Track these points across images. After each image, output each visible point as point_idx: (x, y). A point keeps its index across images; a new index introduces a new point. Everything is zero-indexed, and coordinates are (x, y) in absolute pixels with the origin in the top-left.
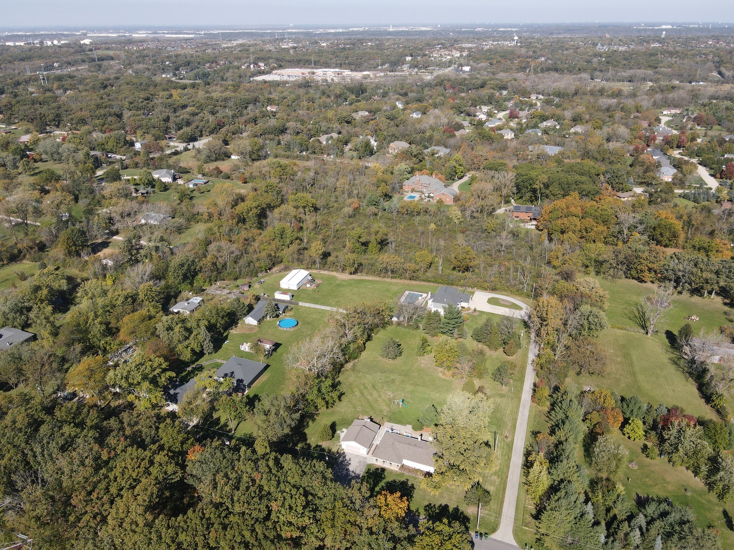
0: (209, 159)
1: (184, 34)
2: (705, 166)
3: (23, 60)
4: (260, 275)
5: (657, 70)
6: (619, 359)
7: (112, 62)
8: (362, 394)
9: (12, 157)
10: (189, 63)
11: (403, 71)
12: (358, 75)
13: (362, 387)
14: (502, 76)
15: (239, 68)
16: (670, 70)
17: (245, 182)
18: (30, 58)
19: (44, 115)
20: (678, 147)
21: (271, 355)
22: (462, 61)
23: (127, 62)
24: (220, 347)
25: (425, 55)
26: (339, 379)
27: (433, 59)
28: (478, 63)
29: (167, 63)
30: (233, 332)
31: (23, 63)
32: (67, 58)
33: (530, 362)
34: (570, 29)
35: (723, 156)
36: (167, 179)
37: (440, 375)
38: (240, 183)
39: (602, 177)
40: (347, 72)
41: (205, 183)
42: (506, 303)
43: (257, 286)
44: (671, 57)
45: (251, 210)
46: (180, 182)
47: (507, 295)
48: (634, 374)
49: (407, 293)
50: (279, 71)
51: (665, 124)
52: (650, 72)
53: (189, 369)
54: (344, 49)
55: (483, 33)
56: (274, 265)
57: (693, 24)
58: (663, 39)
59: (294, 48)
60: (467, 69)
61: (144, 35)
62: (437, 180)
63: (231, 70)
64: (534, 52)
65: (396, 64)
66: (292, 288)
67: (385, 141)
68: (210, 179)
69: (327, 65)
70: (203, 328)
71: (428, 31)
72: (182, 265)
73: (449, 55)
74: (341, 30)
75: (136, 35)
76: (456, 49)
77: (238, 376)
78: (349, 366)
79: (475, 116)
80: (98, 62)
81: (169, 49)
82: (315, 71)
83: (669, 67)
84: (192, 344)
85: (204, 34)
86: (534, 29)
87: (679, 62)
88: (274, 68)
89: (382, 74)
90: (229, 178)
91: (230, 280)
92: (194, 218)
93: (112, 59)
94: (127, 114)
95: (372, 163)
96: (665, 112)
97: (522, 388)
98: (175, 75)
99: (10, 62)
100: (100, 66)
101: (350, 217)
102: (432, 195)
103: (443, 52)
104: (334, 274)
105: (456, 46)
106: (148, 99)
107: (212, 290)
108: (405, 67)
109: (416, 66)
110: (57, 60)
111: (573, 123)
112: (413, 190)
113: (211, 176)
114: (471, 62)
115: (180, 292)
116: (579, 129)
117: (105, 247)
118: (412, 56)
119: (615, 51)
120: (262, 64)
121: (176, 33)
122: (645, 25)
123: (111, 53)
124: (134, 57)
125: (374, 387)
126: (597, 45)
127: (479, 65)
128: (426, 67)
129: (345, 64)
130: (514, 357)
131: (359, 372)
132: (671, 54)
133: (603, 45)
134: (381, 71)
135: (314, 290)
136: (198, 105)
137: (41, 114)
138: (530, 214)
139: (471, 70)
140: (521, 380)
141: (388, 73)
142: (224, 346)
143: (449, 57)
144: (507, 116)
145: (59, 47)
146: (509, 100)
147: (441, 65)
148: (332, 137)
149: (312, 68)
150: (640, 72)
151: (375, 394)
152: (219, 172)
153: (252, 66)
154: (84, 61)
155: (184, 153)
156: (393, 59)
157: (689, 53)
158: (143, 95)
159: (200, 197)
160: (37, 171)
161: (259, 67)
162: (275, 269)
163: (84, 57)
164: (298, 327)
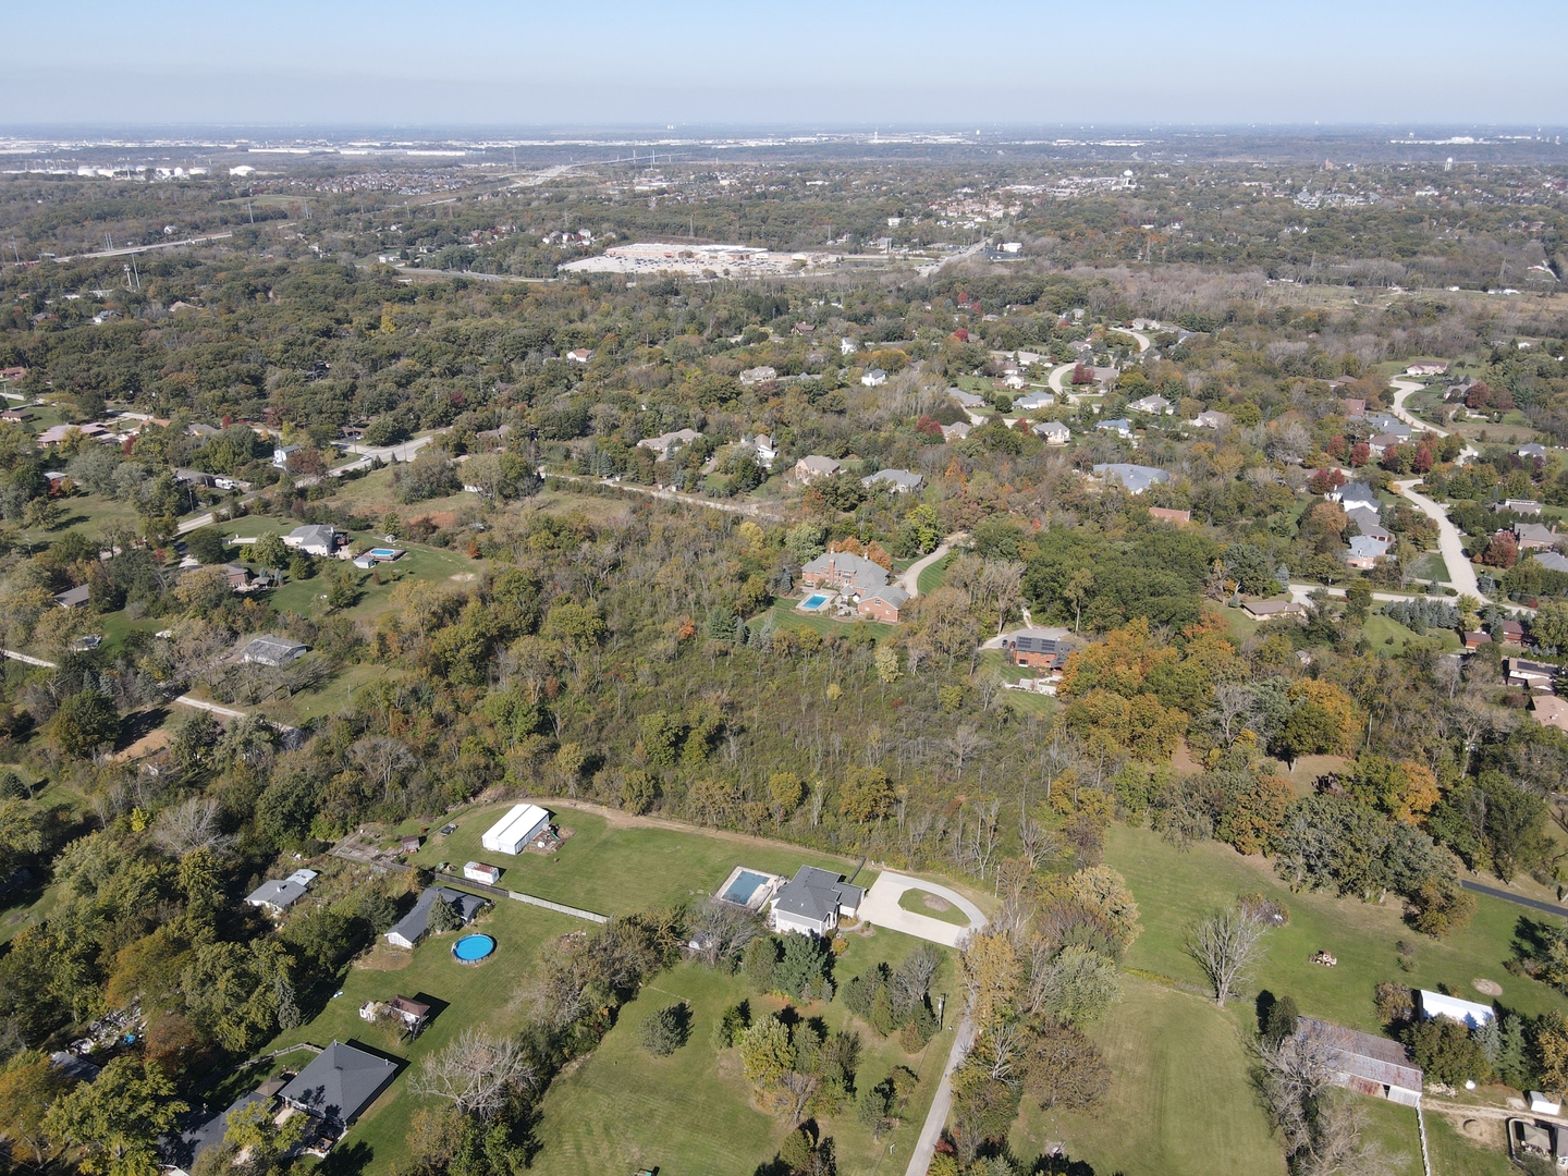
0: (415, 496)
1: (445, 149)
2: (1460, 526)
3: (101, 217)
4: (452, 809)
5: (1415, 259)
6: (1139, 1069)
7: (281, 225)
8: (578, 1148)
9: (14, 493)
10: (434, 232)
11: (877, 251)
12: (780, 263)
13: (582, 1130)
14: (1081, 271)
15: (536, 243)
16: (1442, 259)
17: (479, 557)
18: (116, 214)
19: (106, 378)
20: (1416, 470)
21: (420, 1033)
22: (1005, 229)
23: (312, 224)
24: (321, 1008)
25: (928, 215)
26: (542, 1105)
27: (943, 223)
28: (1038, 237)
29: (394, 228)
30: (360, 965)
31: (103, 225)
32: (192, 213)
33: (949, 1070)
34: (1254, 143)
35: (1502, 502)
36: (319, 549)
37: (753, 1100)
38: (467, 556)
39: (1218, 566)
40: (759, 254)
41: (396, 558)
42: (937, 907)
43: (437, 839)
44: (1453, 225)
45: (463, 646)
46: (345, 553)
47: (946, 884)
48: (1160, 1113)
49: (738, 872)
50: (618, 250)
51: (1403, 404)
52: (1397, 266)
53: (245, 1067)
54: (764, 195)
55: (1067, 152)
56: (485, 783)
57: (1523, 131)
58: (1448, 174)
59: (662, 192)
60: (1012, 247)
61: (364, 152)
62: (870, 564)
63: (519, 249)
64: (1161, 209)
65: (863, 235)
66: (505, 850)
67: (793, 449)
68: (410, 545)
69: (720, 237)
70: (283, 973)
71: (951, 147)
72: (285, 797)
73: (980, 213)
74: (769, 142)
75: (347, 152)
76: (997, 197)
77: (331, 1098)
78: (570, 1069)
79: (1002, 376)
80: (253, 226)
81: (405, 191)
82: (694, 249)
83: (1443, 253)
84: (252, 1015)
85: (487, 149)
86: (1175, 142)
87: (1467, 238)
88: (610, 243)
89: (832, 258)
90: (447, 544)
91: (386, 821)
92: (352, 648)
93: (285, 217)
94: (273, 376)
95: (752, 507)
96: (1411, 372)
97: (914, 1143)
98: (404, 256)
99: (76, 222)
100: (256, 235)
101: (670, 659)
102: (856, 599)
103: (970, 206)
104: (603, 811)
105: (1000, 191)
106: (327, 333)
107: (344, 847)
108: (884, 243)
109: (907, 240)
110: (171, 219)
111: (1202, 404)
112: (821, 585)
113: (412, 538)
114: (1023, 234)
115: (278, 852)
116: (1211, 419)
117: (156, 726)
118: (901, 215)
119: (1333, 210)
120: (585, 233)
121: (429, 148)
122: (1417, 136)
123: (283, 202)
124: (330, 211)
125: (606, 1129)
126: (1300, 190)
127: (1038, 242)
128: (924, 244)
129: (758, 234)
130: (920, 1055)
131: (587, 1086)
132: (1452, 219)
133: (1312, 193)
134: (832, 250)
135: (549, 858)
136: (422, 352)
137: (98, 376)
138: (1052, 658)
139: (1020, 253)
140: (917, 1123)
141: (847, 256)
142: (329, 1004)
143: (979, 219)
144: (1070, 378)
145: (183, 186)
146: (1081, 337)
147: (961, 238)
148: (679, 442)
149: (690, 242)
150: (1377, 265)
151: (605, 1153)
152: (429, 527)
153: (565, 237)
154: (225, 222)
155: (374, 473)
156: (860, 223)
157: (1492, 216)
158: (319, 321)
159: (377, 593)
160: (64, 518)
161: (581, 238)
162: (488, 794)
163: (227, 214)
164: (495, 957)
